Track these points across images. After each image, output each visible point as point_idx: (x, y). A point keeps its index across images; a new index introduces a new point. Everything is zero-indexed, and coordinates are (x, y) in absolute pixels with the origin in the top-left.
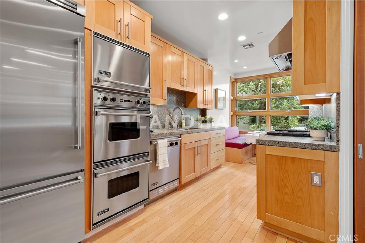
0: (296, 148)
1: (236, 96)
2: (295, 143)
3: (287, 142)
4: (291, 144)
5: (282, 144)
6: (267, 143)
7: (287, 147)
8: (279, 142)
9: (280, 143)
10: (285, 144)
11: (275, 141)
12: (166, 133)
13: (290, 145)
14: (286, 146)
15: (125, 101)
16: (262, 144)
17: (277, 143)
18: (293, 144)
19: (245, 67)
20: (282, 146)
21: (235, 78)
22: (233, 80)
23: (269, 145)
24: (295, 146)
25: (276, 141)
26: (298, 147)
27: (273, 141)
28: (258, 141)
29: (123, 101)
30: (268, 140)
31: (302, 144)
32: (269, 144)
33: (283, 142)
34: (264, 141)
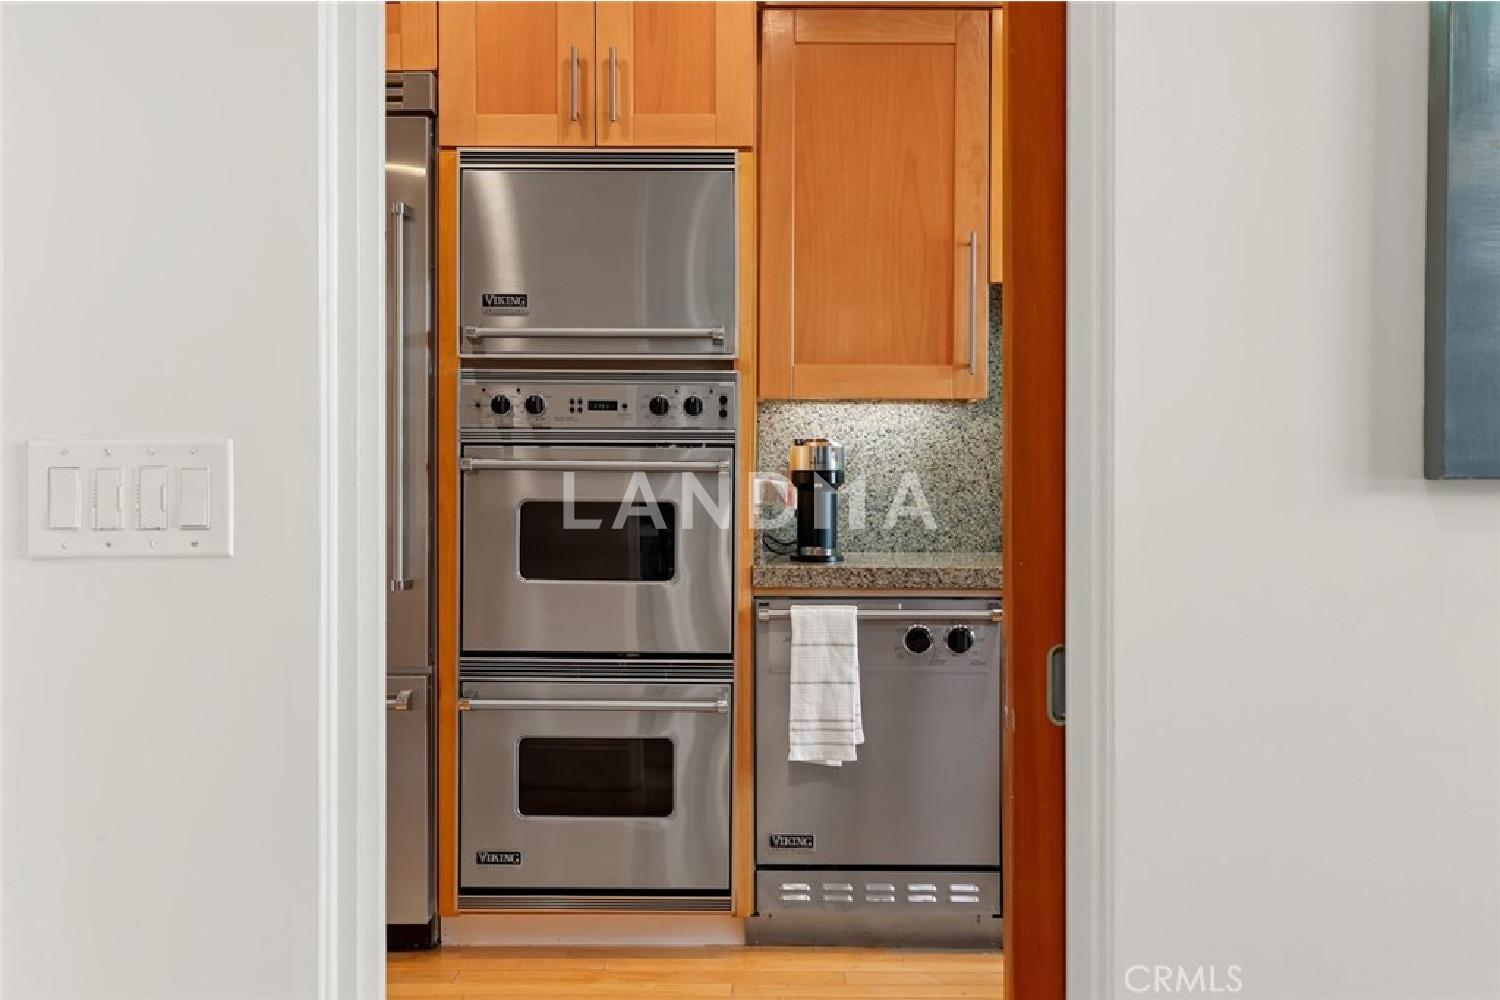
12: (869, 570)
15: (593, 405)
29: (585, 406)
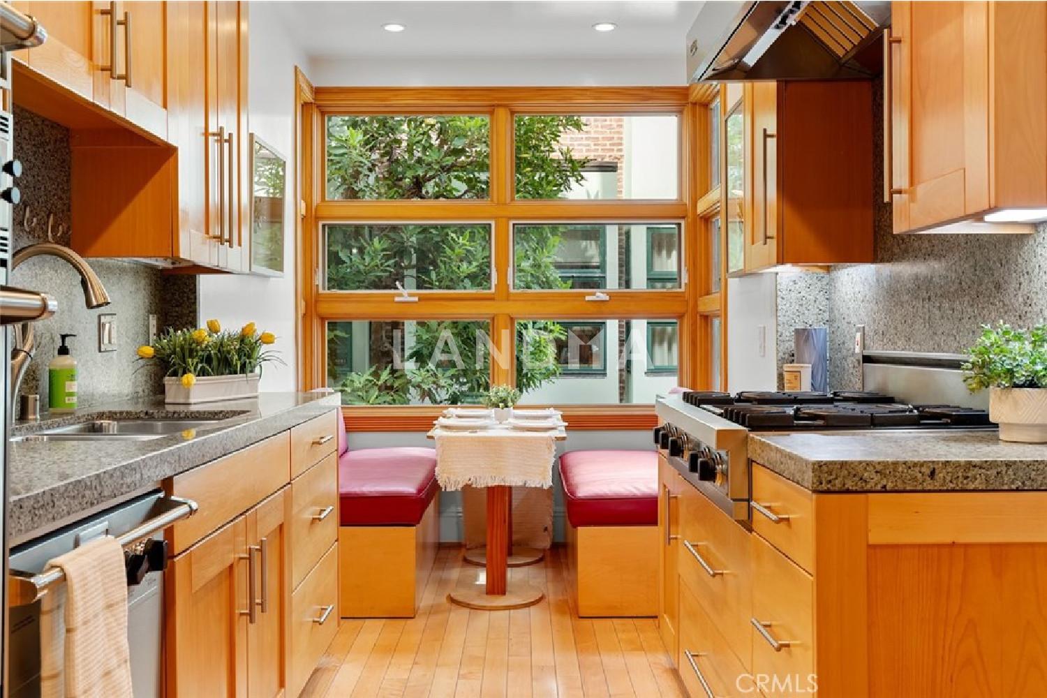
0: (1017, 490)
1: (319, 200)
2: (1008, 464)
3: (975, 466)
4: (994, 472)
5: (949, 478)
6: (877, 478)
7: (975, 490)
8: (934, 469)
9: (940, 476)
10: (966, 478)
11: (915, 464)
13: (987, 476)
14: (972, 486)
16: (849, 485)
17: (928, 472)
18: (1004, 469)
19: (395, 28)
20: (952, 486)
21: (315, 85)
22: (308, 97)
23: (884, 490)
24: (1013, 483)
25: (922, 464)
26: (1023, 483)
27: (905, 463)
28: (825, 468)
30: (879, 463)
31: (1041, 467)
32: (884, 487)
33: (957, 465)
34: (860, 468)
